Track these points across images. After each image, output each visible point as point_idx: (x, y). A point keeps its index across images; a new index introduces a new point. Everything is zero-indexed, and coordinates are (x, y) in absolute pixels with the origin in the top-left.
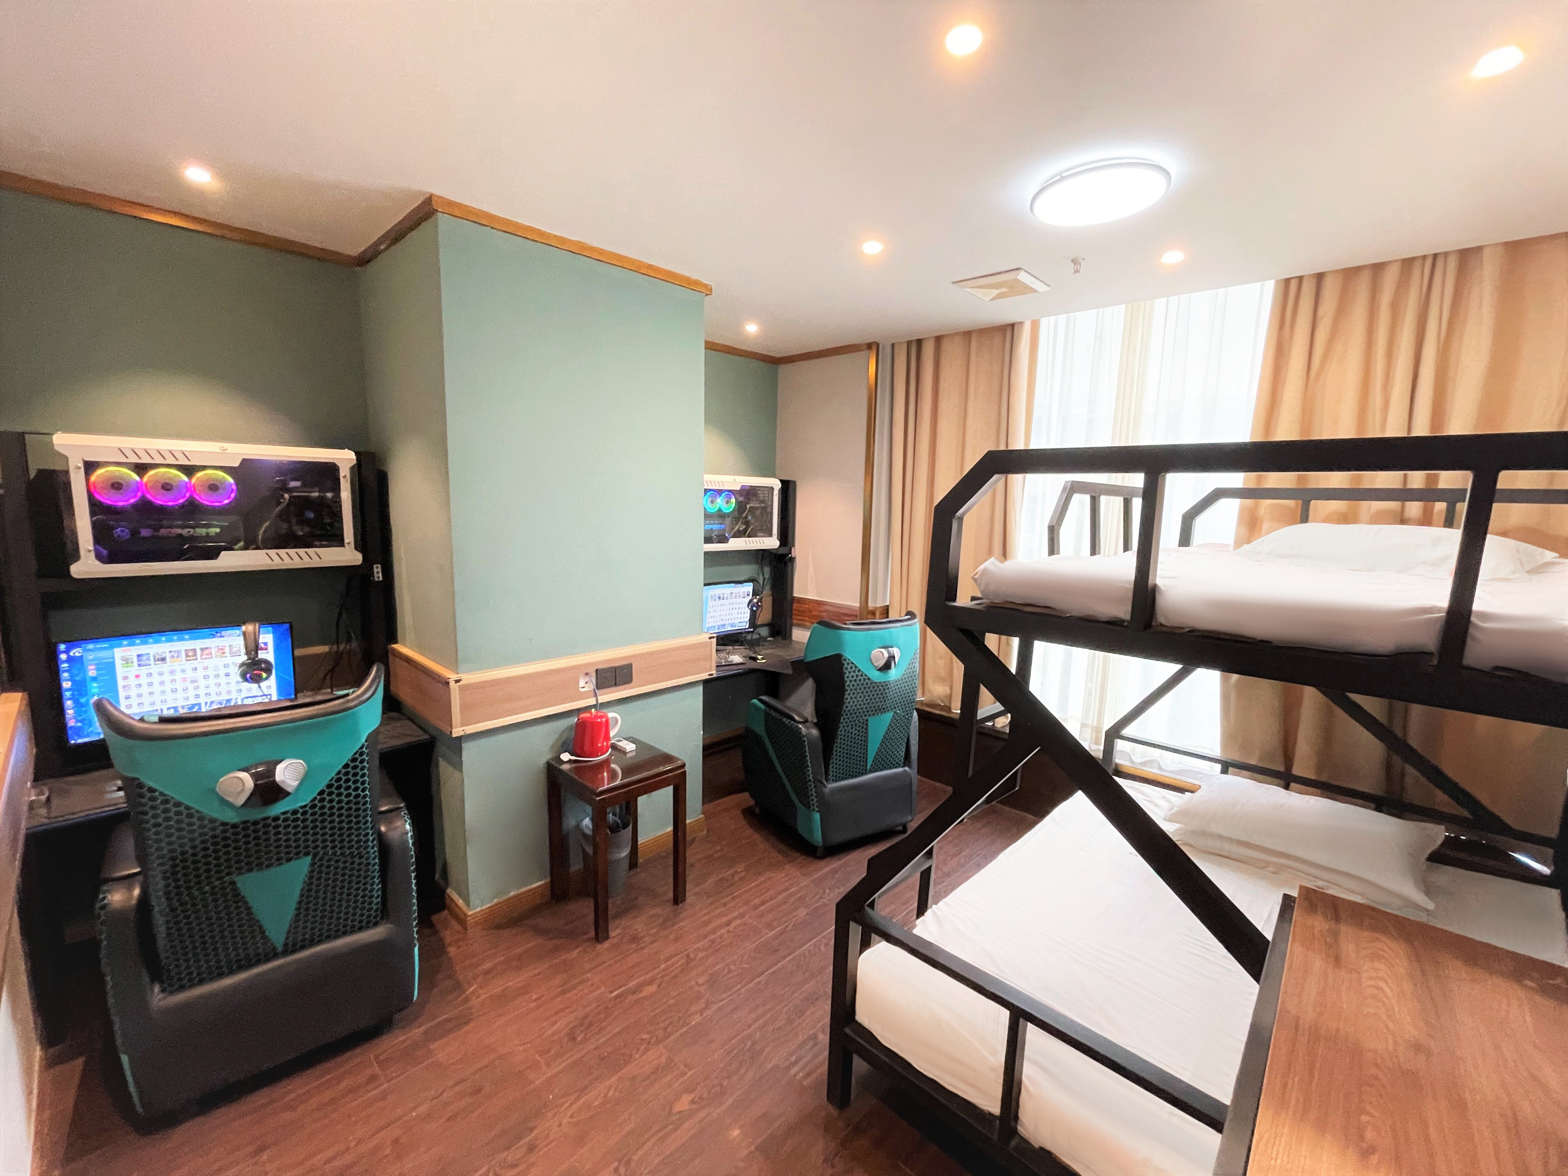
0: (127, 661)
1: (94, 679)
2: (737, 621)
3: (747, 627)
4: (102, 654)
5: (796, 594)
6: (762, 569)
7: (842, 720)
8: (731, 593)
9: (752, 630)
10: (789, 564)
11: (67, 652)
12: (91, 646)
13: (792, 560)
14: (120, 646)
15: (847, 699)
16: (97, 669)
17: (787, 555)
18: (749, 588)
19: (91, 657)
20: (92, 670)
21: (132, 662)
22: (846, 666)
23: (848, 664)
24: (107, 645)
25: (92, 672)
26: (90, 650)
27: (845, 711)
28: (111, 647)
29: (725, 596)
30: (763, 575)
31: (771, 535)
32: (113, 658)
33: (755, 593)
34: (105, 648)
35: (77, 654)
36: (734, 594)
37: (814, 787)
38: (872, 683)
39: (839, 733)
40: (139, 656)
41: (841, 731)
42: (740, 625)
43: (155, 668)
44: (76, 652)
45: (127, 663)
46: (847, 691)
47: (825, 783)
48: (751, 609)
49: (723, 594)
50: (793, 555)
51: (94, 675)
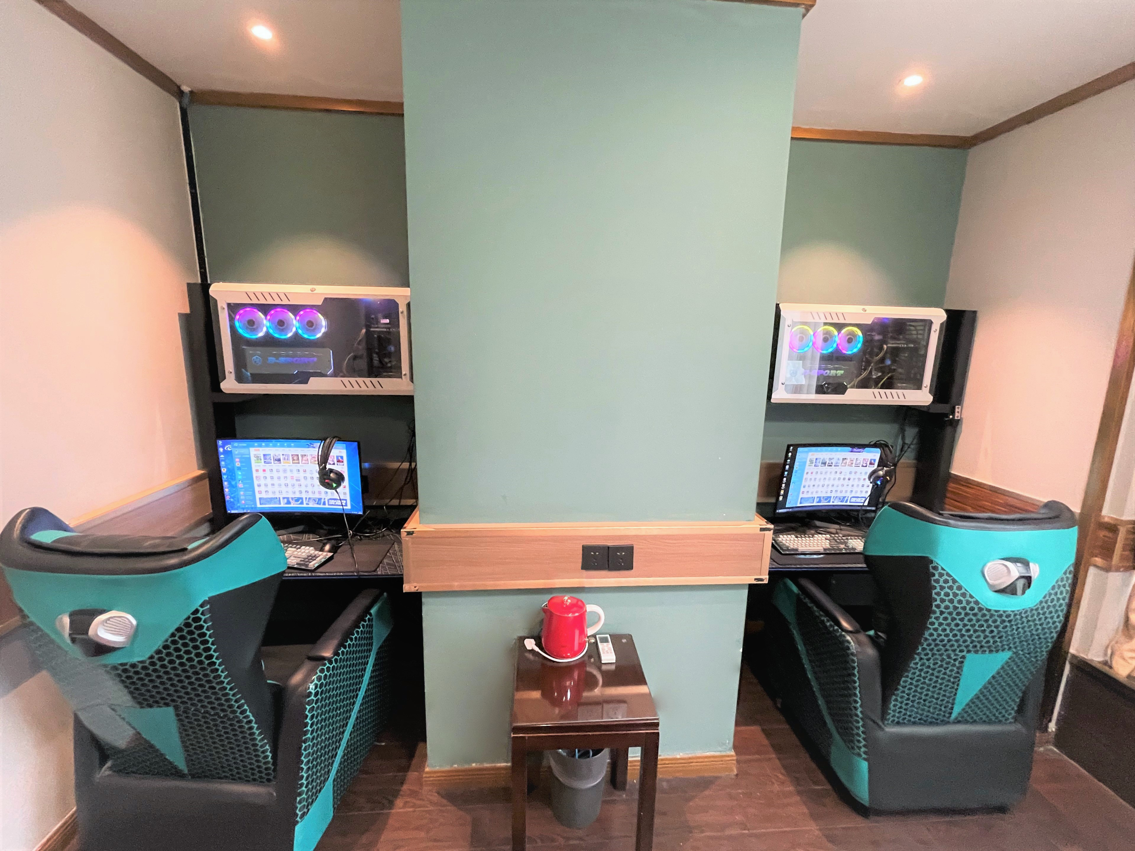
0: (258, 458)
1: (239, 469)
2: (849, 495)
3: (866, 504)
4: (243, 451)
5: (955, 471)
6: (902, 431)
7: (920, 650)
8: (844, 459)
9: (874, 508)
10: (949, 430)
11: (223, 447)
12: (236, 444)
13: (955, 424)
14: (254, 446)
15: (933, 624)
16: (240, 462)
17: (947, 415)
18: (875, 454)
19: (236, 452)
20: (237, 462)
21: (261, 459)
22: (937, 577)
23: (941, 575)
24: (245, 445)
25: (238, 464)
26: (236, 447)
27: (926, 639)
28: (248, 447)
29: (834, 461)
30: (903, 438)
31: (919, 387)
32: (249, 454)
33: (882, 463)
34: (244, 447)
35: (229, 449)
36: (848, 461)
37: (863, 726)
38: (980, 609)
39: (912, 665)
40: (264, 455)
41: (916, 664)
42: (853, 500)
43: (275, 466)
44: (228, 448)
45: (258, 460)
46: (935, 612)
47: (880, 723)
48: (874, 483)
49: (830, 459)
50: (957, 416)
51: (239, 465)
